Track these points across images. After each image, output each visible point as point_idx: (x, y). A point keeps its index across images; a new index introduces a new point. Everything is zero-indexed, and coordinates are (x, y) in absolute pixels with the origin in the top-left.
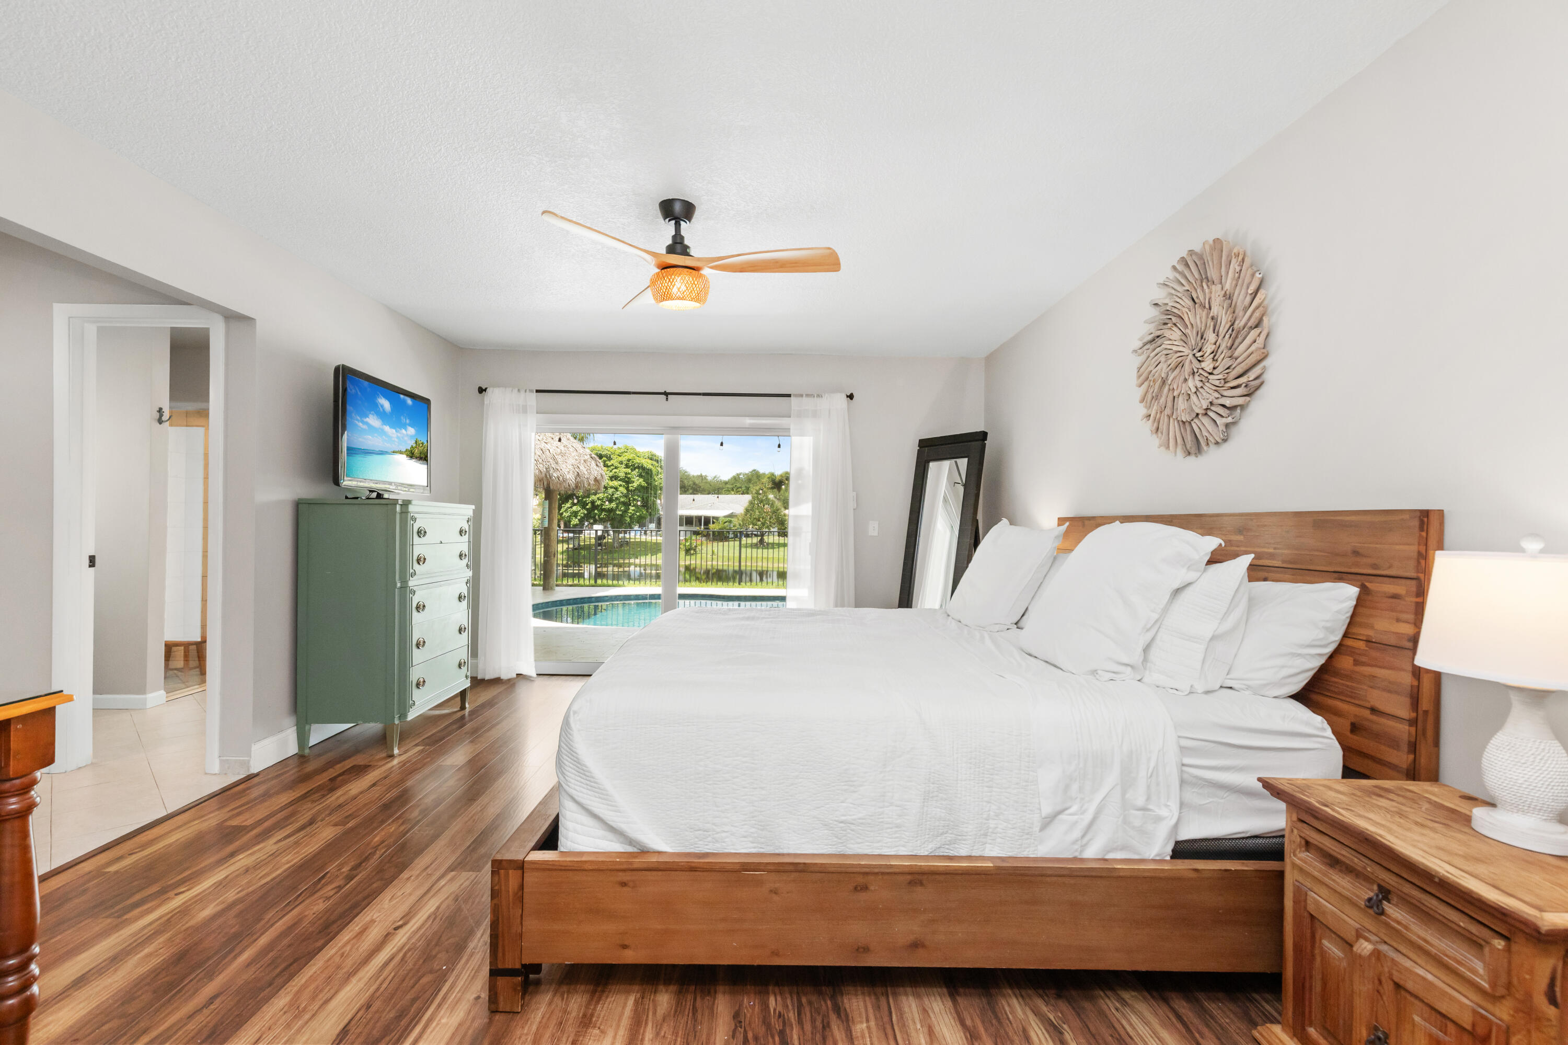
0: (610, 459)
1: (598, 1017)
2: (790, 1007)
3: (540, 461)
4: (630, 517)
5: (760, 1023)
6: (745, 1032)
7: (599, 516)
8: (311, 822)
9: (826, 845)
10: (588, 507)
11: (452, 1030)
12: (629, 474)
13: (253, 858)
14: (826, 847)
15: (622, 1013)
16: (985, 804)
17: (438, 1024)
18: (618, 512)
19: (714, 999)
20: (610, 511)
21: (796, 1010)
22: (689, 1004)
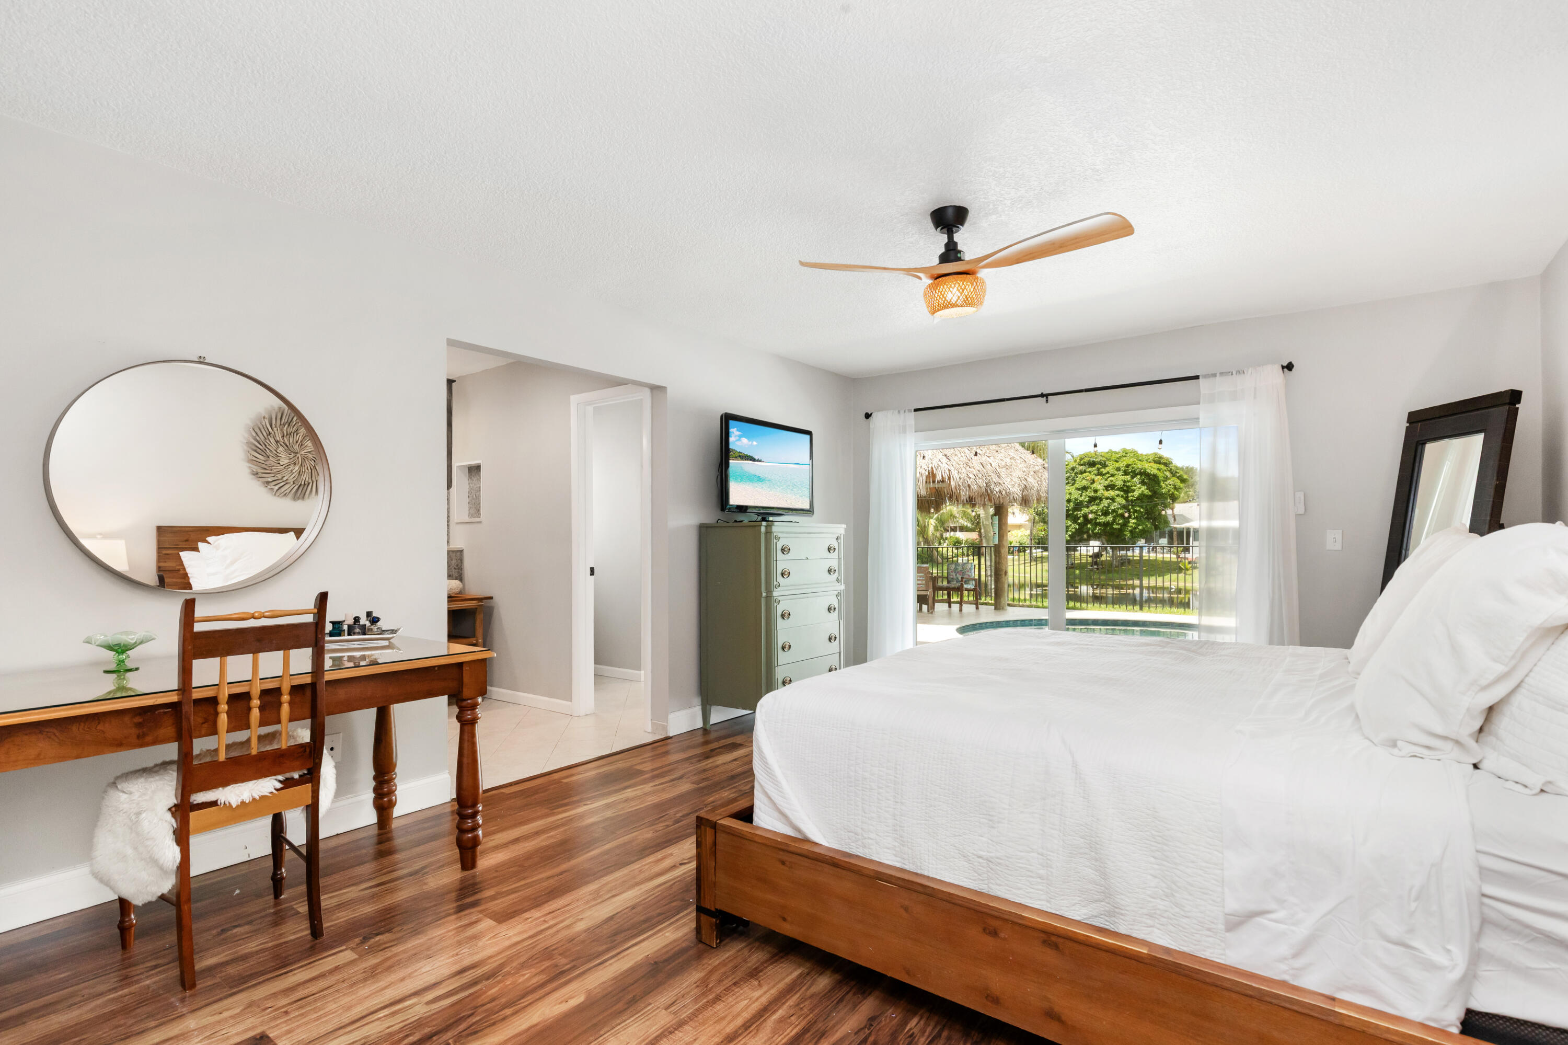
0: (1104, 465)
1: (765, 974)
2: (927, 1033)
3: (980, 476)
4: (1131, 532)
5: (889, 1034)
6: (870, 1034)
7: (1093, 531)
8: (681, 778)
9: (966, 878)
10: (1079, 521)
11: (668, 942)
12: (1128, 481)
13: (635, 793)
14: (965, 880)
15: (784, 979)
16: (1149, 877)
17: (663, 935)
18: (1115, 526)
19: (863, 1000)
20: (1106, 524)
21: (930, 1038)
22: (840, 994)
